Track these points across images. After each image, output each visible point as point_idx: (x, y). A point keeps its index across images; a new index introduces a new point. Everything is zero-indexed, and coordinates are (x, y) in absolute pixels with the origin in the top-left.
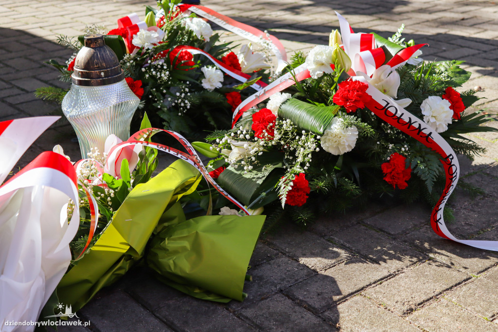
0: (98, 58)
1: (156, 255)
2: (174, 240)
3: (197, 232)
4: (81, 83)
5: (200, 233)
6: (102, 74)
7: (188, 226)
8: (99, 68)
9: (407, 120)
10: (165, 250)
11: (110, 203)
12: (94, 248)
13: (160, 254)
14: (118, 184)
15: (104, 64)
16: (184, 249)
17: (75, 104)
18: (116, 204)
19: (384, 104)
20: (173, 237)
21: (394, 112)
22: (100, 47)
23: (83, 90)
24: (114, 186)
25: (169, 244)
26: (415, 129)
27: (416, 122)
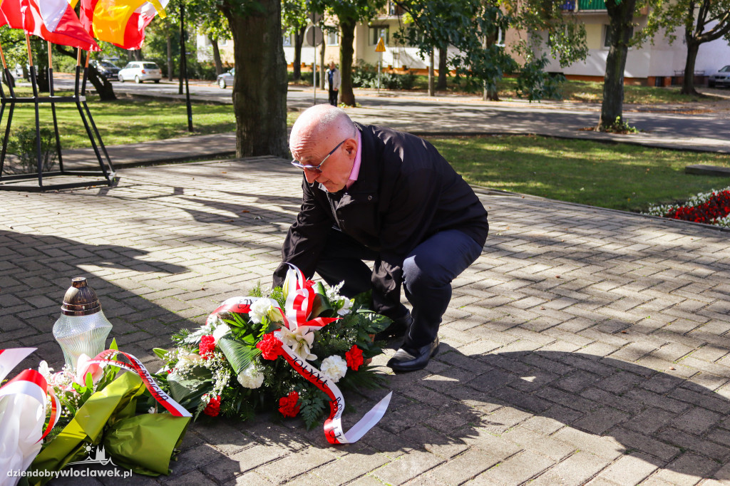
0: (80, 296)
1: (109, 441)
2: (123, 431)
3: (139, 426)
4: (67, 313)
5: (142, 426)
6: (84, 307)
7: (134, 421)
8: (81, 303)
9: (310, 371)
10: (115, 438)
11: (77, 404)
12: (60, 435)
13: (112, 441)
14: (84, 390)
15: (85, 300)
16: (129, 437)
17: (63, 328)
18: (81, 403)
19: (294, 358)
20: (122, 429)
21: (300, 364)
22: (83, 288)
23: (70, 318)
24: (81, 392)
25: (118, 434)
26: (315, 377)
27: (316, 372)
